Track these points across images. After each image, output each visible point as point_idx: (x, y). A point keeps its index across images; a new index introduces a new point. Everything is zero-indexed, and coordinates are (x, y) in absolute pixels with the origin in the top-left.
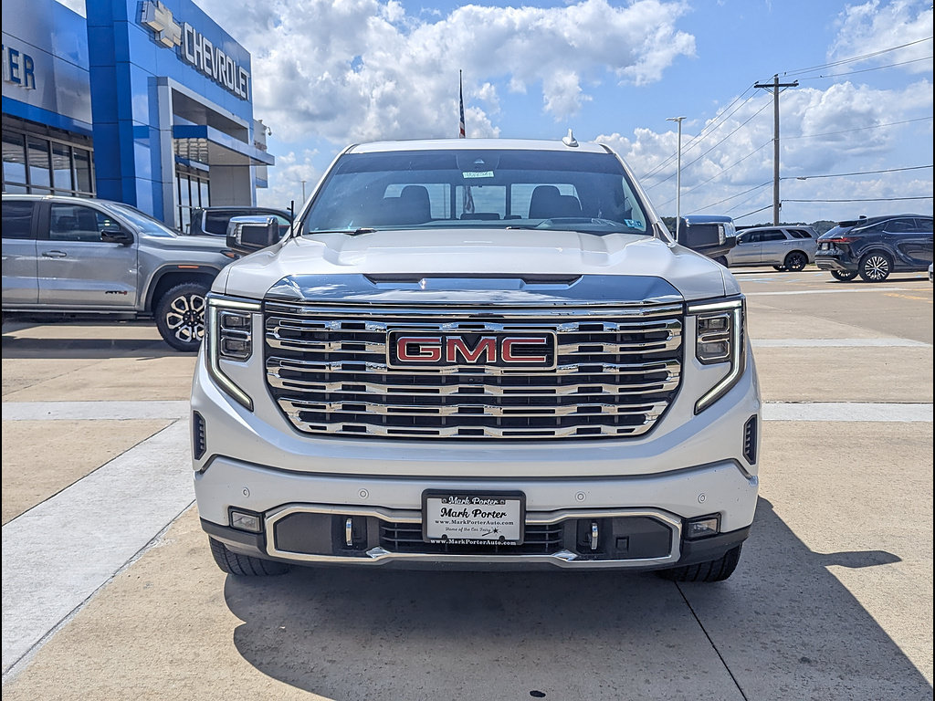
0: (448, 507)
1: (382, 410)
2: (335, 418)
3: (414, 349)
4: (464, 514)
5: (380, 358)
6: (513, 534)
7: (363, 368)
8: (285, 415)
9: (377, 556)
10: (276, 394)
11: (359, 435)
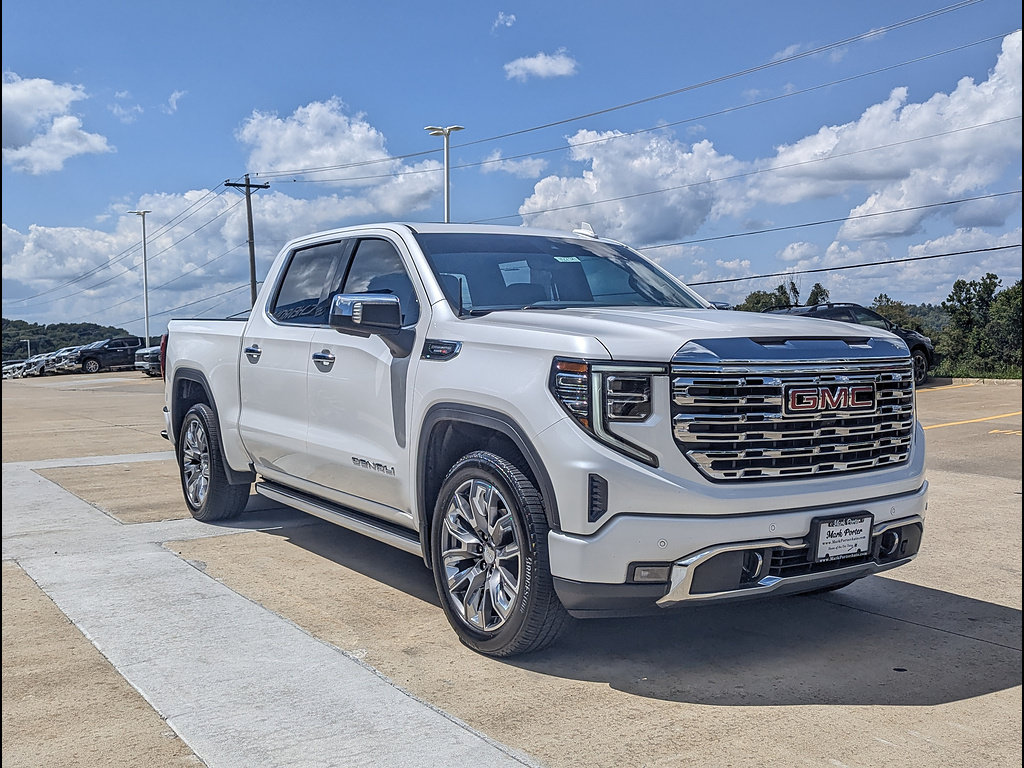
0: (831, 529)
1: (776, 454)
2: (740, 464)
3: (800, 400)
4: (840, 534)
5: (775, 409)
6: (864, 546)
7: (762, 418)
8: (695, 465)
9: (770, 583)
10: (683, 447)
11: (754, 478)
